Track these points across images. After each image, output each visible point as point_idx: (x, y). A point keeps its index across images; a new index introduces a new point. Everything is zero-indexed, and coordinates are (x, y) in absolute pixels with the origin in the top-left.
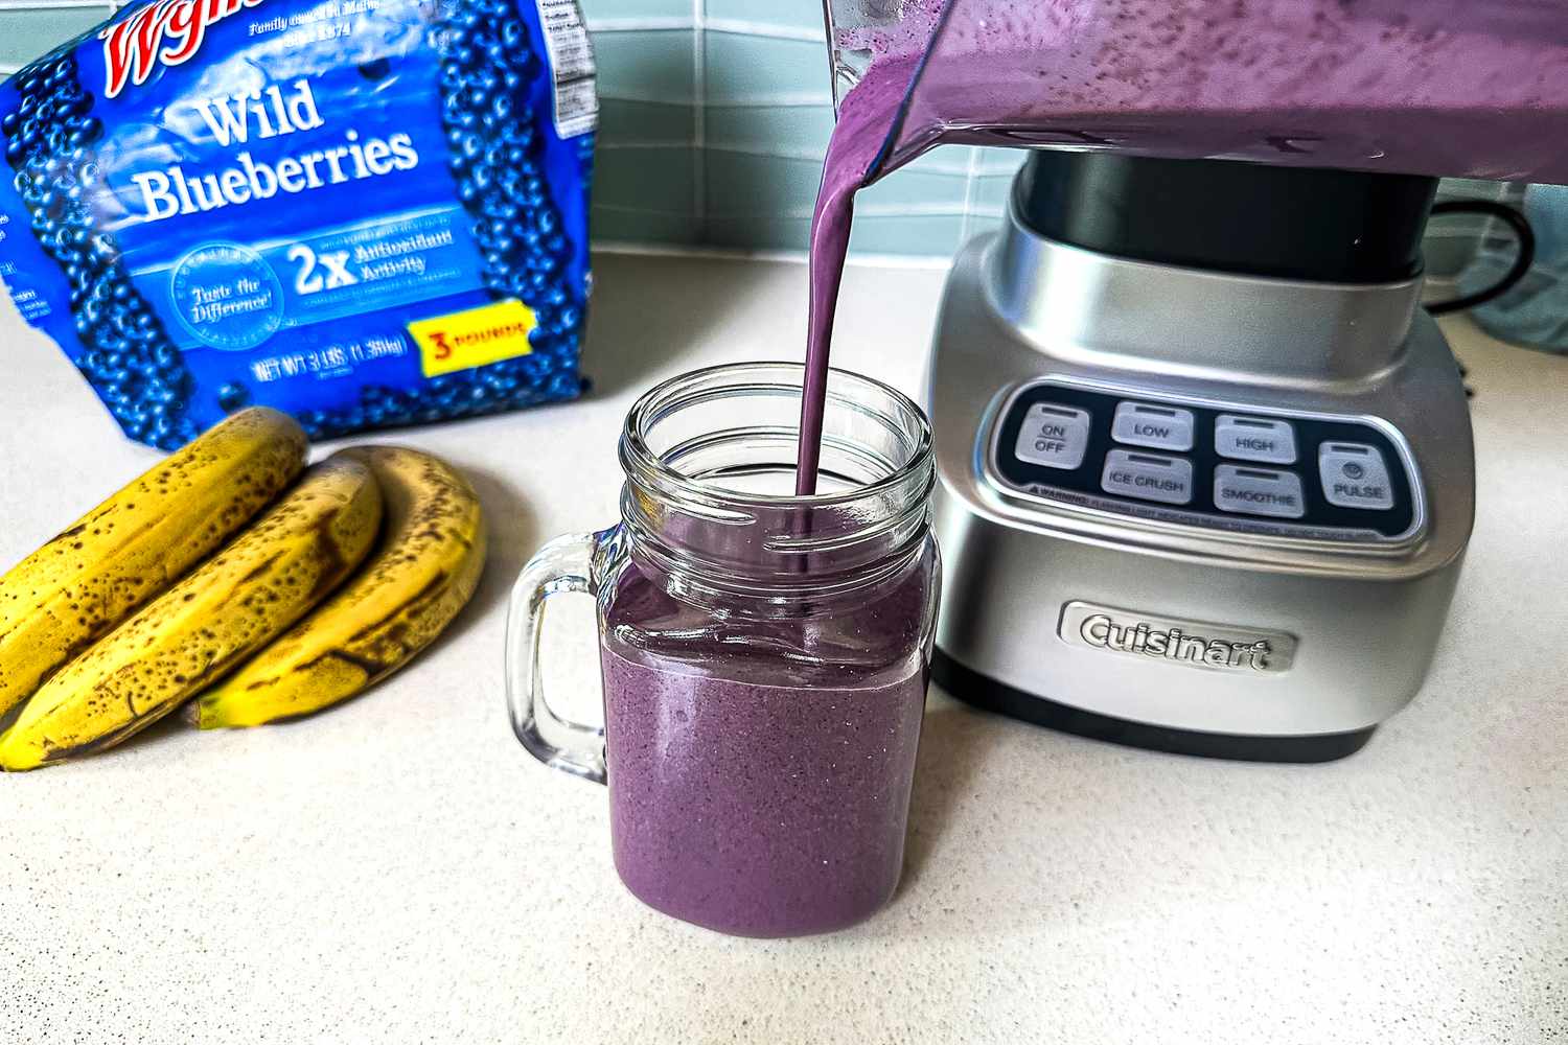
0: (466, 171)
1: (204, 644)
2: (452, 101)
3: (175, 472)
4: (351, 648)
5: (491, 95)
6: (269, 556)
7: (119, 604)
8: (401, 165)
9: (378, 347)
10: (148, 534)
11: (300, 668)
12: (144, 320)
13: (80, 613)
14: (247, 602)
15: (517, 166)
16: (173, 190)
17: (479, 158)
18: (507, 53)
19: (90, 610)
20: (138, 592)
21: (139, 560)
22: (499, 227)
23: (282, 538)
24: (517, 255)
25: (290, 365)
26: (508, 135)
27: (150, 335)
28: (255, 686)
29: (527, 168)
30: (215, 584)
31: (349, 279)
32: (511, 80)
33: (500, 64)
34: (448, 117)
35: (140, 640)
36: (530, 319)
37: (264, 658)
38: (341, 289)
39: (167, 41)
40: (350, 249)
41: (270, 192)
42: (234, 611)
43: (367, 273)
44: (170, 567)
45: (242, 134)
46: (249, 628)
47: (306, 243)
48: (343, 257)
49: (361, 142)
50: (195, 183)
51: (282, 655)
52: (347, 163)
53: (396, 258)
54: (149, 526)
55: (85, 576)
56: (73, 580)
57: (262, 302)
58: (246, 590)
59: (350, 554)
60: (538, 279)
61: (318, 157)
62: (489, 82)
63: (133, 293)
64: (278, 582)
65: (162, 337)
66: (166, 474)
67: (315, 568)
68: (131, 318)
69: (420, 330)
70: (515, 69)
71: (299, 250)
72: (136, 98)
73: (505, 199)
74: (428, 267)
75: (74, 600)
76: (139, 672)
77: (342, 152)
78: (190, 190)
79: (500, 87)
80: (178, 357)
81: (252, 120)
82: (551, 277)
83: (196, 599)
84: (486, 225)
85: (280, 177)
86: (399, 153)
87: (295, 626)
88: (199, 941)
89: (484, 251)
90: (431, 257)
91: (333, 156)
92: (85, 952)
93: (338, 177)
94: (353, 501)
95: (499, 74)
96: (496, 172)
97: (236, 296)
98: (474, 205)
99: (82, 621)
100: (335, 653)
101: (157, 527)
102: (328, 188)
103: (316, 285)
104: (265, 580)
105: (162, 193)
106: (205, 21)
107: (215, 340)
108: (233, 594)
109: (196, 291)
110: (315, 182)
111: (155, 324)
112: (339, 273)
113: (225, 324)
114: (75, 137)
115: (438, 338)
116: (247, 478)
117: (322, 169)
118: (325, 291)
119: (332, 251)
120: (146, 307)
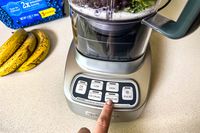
6: (21, 53)
11: (27, 66)
23: (23, 50)
30: (15, 57)
42: (18, 60)
58: (19, 58)
59: (32, 50)
64: (23, 56)
66: (7, 43)
67: (27, 53)
83: (13, 59)
87: (26, 60)
104: (21, 56)
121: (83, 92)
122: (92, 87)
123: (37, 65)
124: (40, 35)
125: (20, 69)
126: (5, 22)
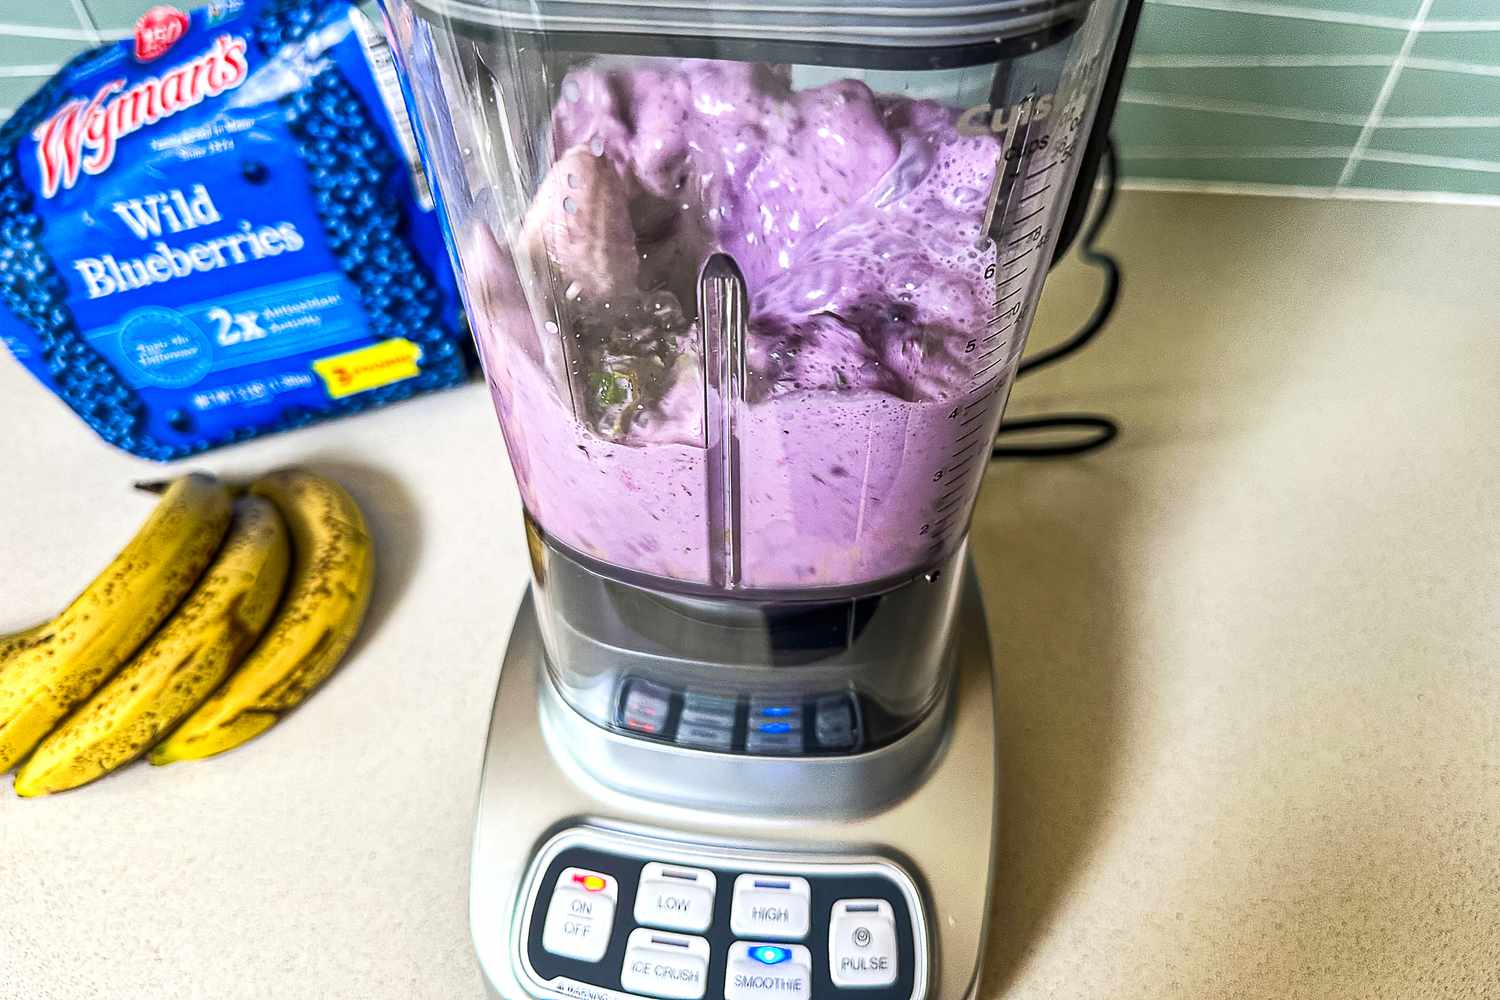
0: (343, 250)
1: (148, 722)
2: (325, 197)
3: (118, 583)
4: (262, 705)
5: (357, 190)
6: (191, 649)
7: (87, 688)
8: (291, 248)
9: (291, 381)
10: (103, 638)
11: (223, 725)
12: (102, 368)
13: (59, 700)
14: (178, 687)
15: (388, 243)
16: (108, 272)
17: (353, 240)
18: (368, 155)
19: (66, 697)
20: (99, 678)
21: (97, 658)
22: (379, 291)
23: (202, 628)
24: (396, 308)
25: (223, 397)
26: (376, 221)
27: (109, 379)
28: (191, 740)
29: (398, 243)
30: (153, 674)
31: (259, 333)
32: (374, 177)
33: (364, 164)
34: (324, 209)
35: (102, 724)
36: (416, 352)
37: (196, 718)
38: (254, 342)
39: (87, 151)
40: (259, 310)
41: (187, 272)
42: (168, 696)
43: (275, 328)
44: (121, 654)
45: (157, 229)
46: (183, 702)
47: (224, 307)
48: (254, 317)
49: (255, 229)
50: (126, 267)
51: (210, 715)
52: (245, 247)
53: (297, 316)
54: (101, 632)
55: (58, 676)
56: (51, 680)
57: (194, 350)
58: (176, 680)
59: (255, 624)
60: (419, 325)
61: (222, 243)
62: (355, 180)
63: (89, 350)
64: (200, 667)
65: (119, 379)
66: (111, 585)
67: (229, 648)
68: (91, 366)
69: (324, 367)
70: (377, 167)
71: (218, 313)
72: (67, 200)
73: (379, 269)
74: (324, 321)
75: (54, 693)
76: (104, 746)
77: (242, 238)
78: (123, 274)
79: (365, 184)
80: (133, 393)
81: (163, 220)
82: (429, 322)
83: (140, 689)
84: (367, 289)
85: (193, 259)
86: (288, 238)
87: (218, 690)
88: (156, 952)
89: (368, 308)
90: (326, 314)
91: (233, 242)
92: (83, 958)
93: (239, 257)
94: (259, 577)
95: (361, 172)
96: (371, 248)
97: (171, 348)
98: (355, 276)
99: (62, 705)
100: (251, 711)
101: (108, 632)
102: (232, 267)
103: (235, 338)
104: (191, 669)
105: (101, 274)
106: (115, 134)
107: (162, 380)
108: (165, 686)
109: (141, 348)
110: (221, 262)
111: (111, 370)
112: (251, 330)
113: (167, 368)
114: (25, 232)
115: (340, 372)
116: (175, 575)
117: (225, 252)
118: (241, 343)
119: (242, 311)
120: (101, 359)
121: (592, 948)
122: (645, 909)
123: (281, 713)
124: (313, 509)
125: (176, 746)
126: (99, 417)
